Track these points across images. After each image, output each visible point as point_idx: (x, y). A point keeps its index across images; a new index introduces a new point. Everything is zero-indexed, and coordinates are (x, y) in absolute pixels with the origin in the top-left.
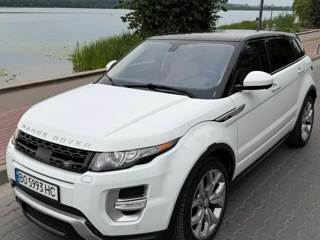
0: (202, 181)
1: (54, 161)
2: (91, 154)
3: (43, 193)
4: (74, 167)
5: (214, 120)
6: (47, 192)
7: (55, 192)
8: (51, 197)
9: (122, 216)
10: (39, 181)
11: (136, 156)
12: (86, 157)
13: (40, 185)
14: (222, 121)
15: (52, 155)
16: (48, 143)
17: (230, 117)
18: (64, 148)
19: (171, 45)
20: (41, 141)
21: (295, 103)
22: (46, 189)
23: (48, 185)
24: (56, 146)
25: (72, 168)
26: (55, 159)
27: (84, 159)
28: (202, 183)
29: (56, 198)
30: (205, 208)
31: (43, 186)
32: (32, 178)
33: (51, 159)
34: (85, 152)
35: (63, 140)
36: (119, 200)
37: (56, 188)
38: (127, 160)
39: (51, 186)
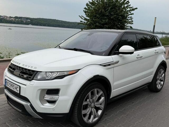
0: (90, 92)
1: (20, 75)
2: (36, 72)
3: (14, 90)
4: (28, 78)
5: (100, 65)
6: (16, 89)
7: (18, 89)
8: (17, 91)
9: (46, 103)
10: (13, 84)
11: (57, 75)
12: (33, 73)
13: (13, 86)
14: (105, 66)
15: (20, 73)
16: (20, 67)
17: (109, 65)
18: (26, 69)
19: (89, 33)
20: (17, 66)
21: (152, 67)
22: (15, 88)
23: (16, 86)
24: (23, 68)
25: (27, 78)
26: (21, 74)
27: (33, 74)
28: (90, 93)
29: (18, 92)
30: (92, 108)
31: (14, 87)
32: (11, 83)
33: (20, 74)
34: (33, 71)
35: (26, 66)
36: (46, 95)
37: (19, 87)
38: (52, 76)
39: (17, 86)
